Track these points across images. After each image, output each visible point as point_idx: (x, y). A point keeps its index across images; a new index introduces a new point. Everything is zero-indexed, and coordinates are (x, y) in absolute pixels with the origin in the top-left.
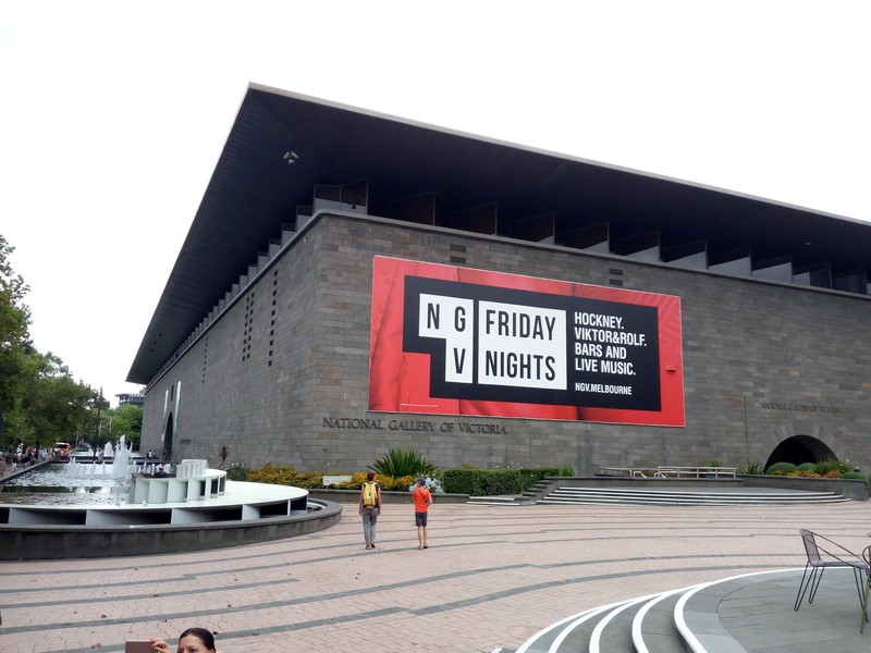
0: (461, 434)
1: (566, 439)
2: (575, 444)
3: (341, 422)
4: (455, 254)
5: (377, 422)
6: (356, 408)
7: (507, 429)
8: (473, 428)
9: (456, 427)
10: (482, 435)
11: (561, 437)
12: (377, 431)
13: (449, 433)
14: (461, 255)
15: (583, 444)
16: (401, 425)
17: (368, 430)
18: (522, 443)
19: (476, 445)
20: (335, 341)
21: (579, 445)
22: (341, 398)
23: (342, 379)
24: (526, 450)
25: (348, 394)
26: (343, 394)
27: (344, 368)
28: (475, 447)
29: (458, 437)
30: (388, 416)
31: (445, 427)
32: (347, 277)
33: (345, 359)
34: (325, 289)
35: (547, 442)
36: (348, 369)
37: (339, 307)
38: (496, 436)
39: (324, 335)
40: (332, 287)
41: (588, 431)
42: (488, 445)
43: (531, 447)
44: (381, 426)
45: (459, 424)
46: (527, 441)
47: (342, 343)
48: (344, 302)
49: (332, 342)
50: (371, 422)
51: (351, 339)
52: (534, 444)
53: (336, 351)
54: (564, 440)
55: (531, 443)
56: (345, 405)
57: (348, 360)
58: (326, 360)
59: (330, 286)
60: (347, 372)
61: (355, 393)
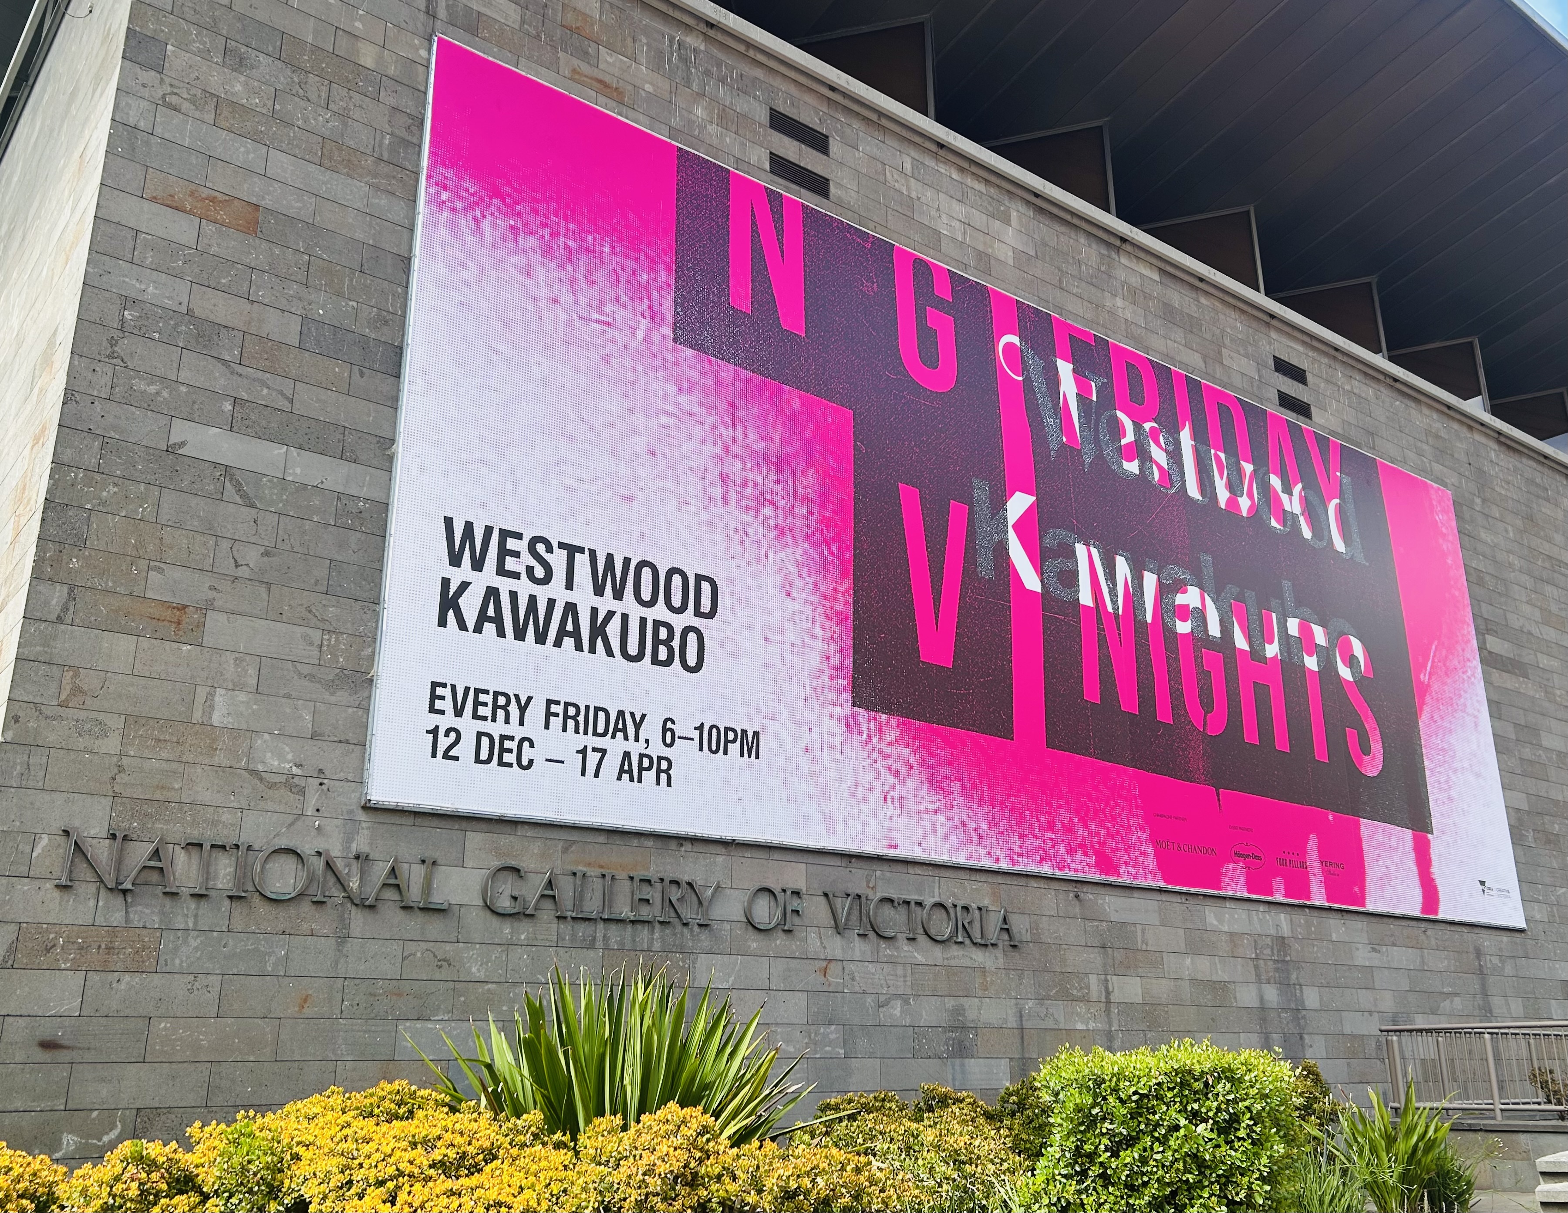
0: (836, 946)
1: (1221, 973)
2: (1247, 996)
3: (183, 869)
4: (791, 149)
5: (415, 875)
6: (291, 784)
7: (1018, 924)
8: (885, 919)
9: (816, 911)
10: (922, 954)
11: (1204, 968)
12: (413, 924)
13: (780, 940)
15: (1272, 994)
16: (549, 895)
17: (358, 920)
18: (1075, 992)
19: (898, 1003)
20: (183, 389)
21: (1262, 999)
22: (197, 716)
23: (208, 607)
24: (1092, 1025)
25: (242, 697)
26: (211, 696)
27: (225, 545)
28: (897, 1012)
29: (824, 964)
30: (475, 839)
31: (763, 911)
32: (279, 87)
33: (240, 501)
34: (144, 104)
35: (1162, 989)
36: (252, 556)
37: (222, 215)
38: (979, 956)
39: (113, 342)
40: (186, 106)
41: (1283, 938)
42: (950, 1003)
43: (1108, 1011)
44: (438, 898)
45: (826, 895)
46: (1093, 980)
47: (228, 406)
48: (254, 200)
49: (165, 394)
50: (380, 871)
51: (282, 393)
52: (1116, 997)
53: (183, 444)
54: (1214, 978)
55: (1108, 993)
56: (221, 758)
57: (252, 506)
58: (116, 485)
59: (174, 100)
60: (243, 572)
61: (288, 696)
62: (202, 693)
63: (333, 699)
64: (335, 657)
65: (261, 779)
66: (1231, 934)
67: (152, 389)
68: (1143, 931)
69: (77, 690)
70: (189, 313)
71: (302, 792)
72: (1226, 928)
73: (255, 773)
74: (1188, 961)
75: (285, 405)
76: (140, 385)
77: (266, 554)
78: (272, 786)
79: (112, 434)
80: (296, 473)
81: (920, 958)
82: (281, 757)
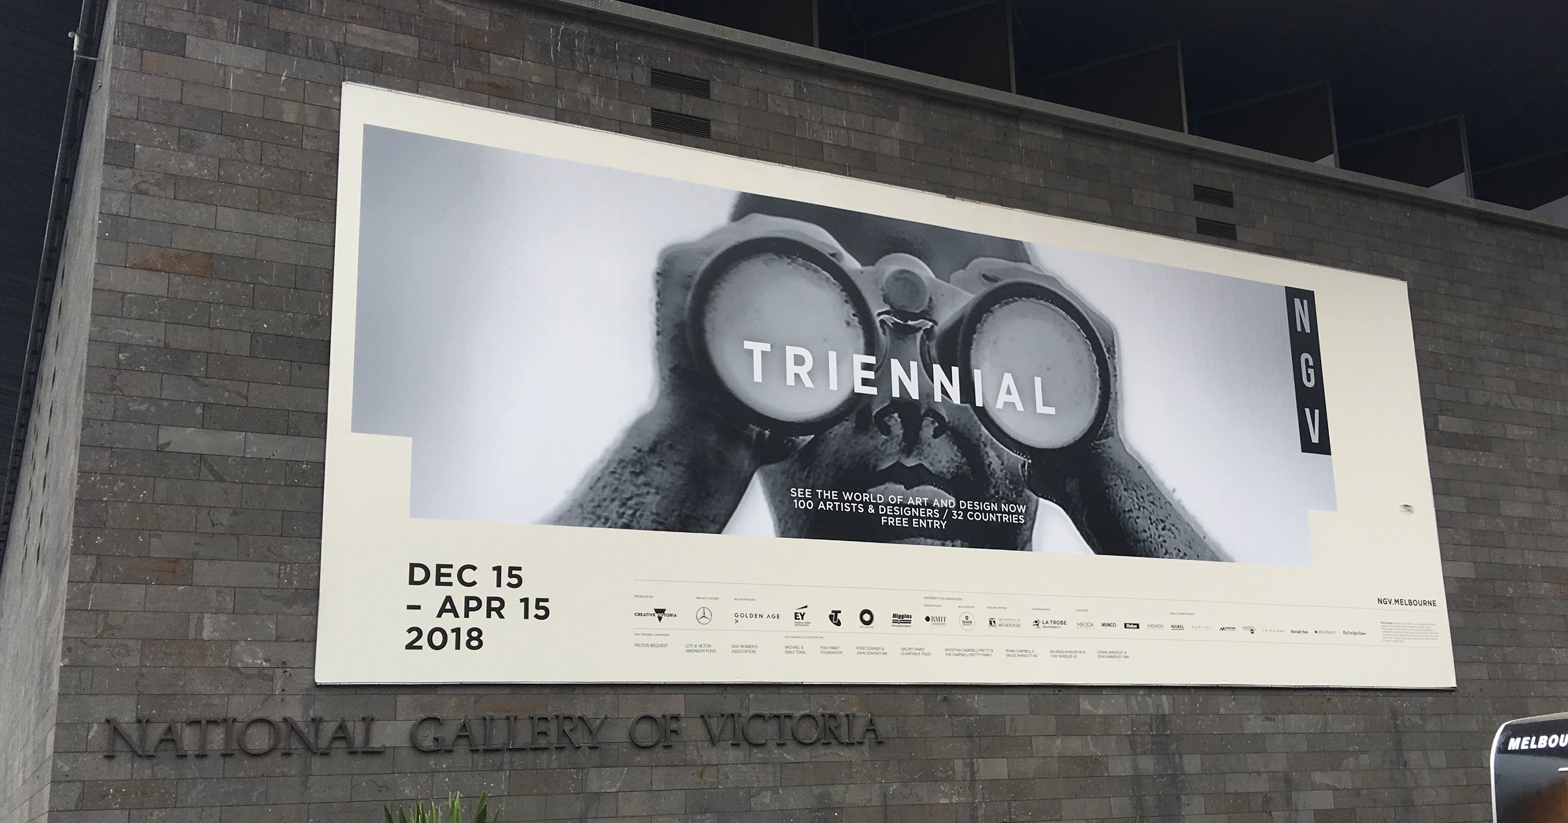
0: (712, 755)
1: (1093, 749)
2: (1121, 767)
3: (189, 738)
4: (671, 101)
5: (357, 731)
6: (264, 675)
7: (885, 726)
8: (756, 730)
9: (693, 729)
10: (791, 754)
11: (1075, 745)
12: (359, 763)
13: (660, 754)
14: (691, 106)
15: (1147, 764)
16: (464, 733)
17: (317, 764)
18: (939, 774)
19: (769, 793)
20: (166, 404)
21: (1136, 768)
22: (192, 634)
23: (195, 557)
24: (955, 799)
25: (223, 618)
26: (200, 620)
27: (204, 512)
28: (767, 801)
29: (701, 769)
30: (403, 700)
31: (646, 734)
32: (221, 156)
33: (211, 477)
34: (122, 195)
35: (1029, 766)
36: (224, 518)
37: (185, 268)
38: (846, 754)
39: (113, 378)
40: (153, 190)
41: (1165, 716)
42: (817, 790)
43: (972, 787)
44: (375, 744)
45: (702, 717)
46: (959, 764)
47: (199, 411)
48: (208, 250)
49: (153, 409)
50: (329, 729)
51: (239, 394)
52: (982, 775)
53: (168, 444)
54: (1085, 754)
55: (973, 774)
56: (210, 661)
57: (222, 480)
58: (122, 481)
59: (143, 187)
60: (219, 529)
61: (257, 613)
62: (194, 618)
63: (290, 611)
64: (290, 582)
65: (241, 673)
66: (1105, 717)
67: (143, 407)
68: (1012, 720)
69: (108, 627)
70: (166, 346)
71: (271, 678)
72: (1101, 712)
73: (237, 669)
74: (1058, 742)
75: (242, 402)
76: (134, 406)
77: (234, 514)
78: (248, 677)
79: (117, 445)
80: (253, 451)
81: (790, 758)
82: (255, 657)
